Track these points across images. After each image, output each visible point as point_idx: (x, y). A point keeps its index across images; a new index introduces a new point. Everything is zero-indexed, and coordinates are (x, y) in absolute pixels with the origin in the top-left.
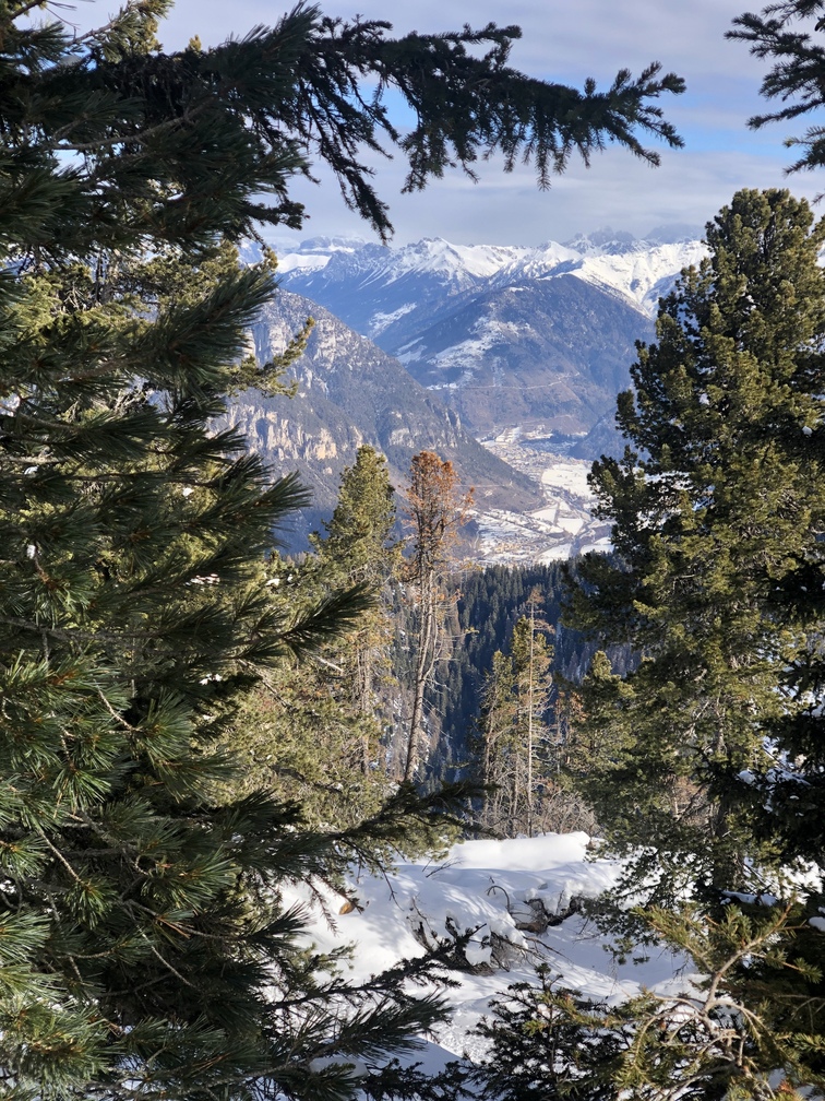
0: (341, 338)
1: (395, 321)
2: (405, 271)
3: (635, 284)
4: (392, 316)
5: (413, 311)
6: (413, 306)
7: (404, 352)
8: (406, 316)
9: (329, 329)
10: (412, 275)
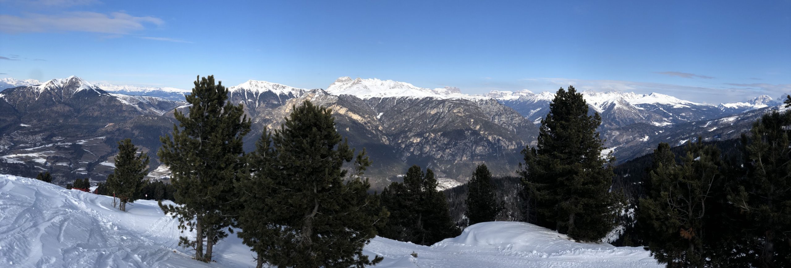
0: (519, 118)
1: (536, 112)
2: (539, 100)
3: (596, 104)
4: (535, 111)
5: (541, 110)
6: (541, 108)
7: (537, 121)
8: (539, 111)
9: (516, 116)
10: (540, 101)
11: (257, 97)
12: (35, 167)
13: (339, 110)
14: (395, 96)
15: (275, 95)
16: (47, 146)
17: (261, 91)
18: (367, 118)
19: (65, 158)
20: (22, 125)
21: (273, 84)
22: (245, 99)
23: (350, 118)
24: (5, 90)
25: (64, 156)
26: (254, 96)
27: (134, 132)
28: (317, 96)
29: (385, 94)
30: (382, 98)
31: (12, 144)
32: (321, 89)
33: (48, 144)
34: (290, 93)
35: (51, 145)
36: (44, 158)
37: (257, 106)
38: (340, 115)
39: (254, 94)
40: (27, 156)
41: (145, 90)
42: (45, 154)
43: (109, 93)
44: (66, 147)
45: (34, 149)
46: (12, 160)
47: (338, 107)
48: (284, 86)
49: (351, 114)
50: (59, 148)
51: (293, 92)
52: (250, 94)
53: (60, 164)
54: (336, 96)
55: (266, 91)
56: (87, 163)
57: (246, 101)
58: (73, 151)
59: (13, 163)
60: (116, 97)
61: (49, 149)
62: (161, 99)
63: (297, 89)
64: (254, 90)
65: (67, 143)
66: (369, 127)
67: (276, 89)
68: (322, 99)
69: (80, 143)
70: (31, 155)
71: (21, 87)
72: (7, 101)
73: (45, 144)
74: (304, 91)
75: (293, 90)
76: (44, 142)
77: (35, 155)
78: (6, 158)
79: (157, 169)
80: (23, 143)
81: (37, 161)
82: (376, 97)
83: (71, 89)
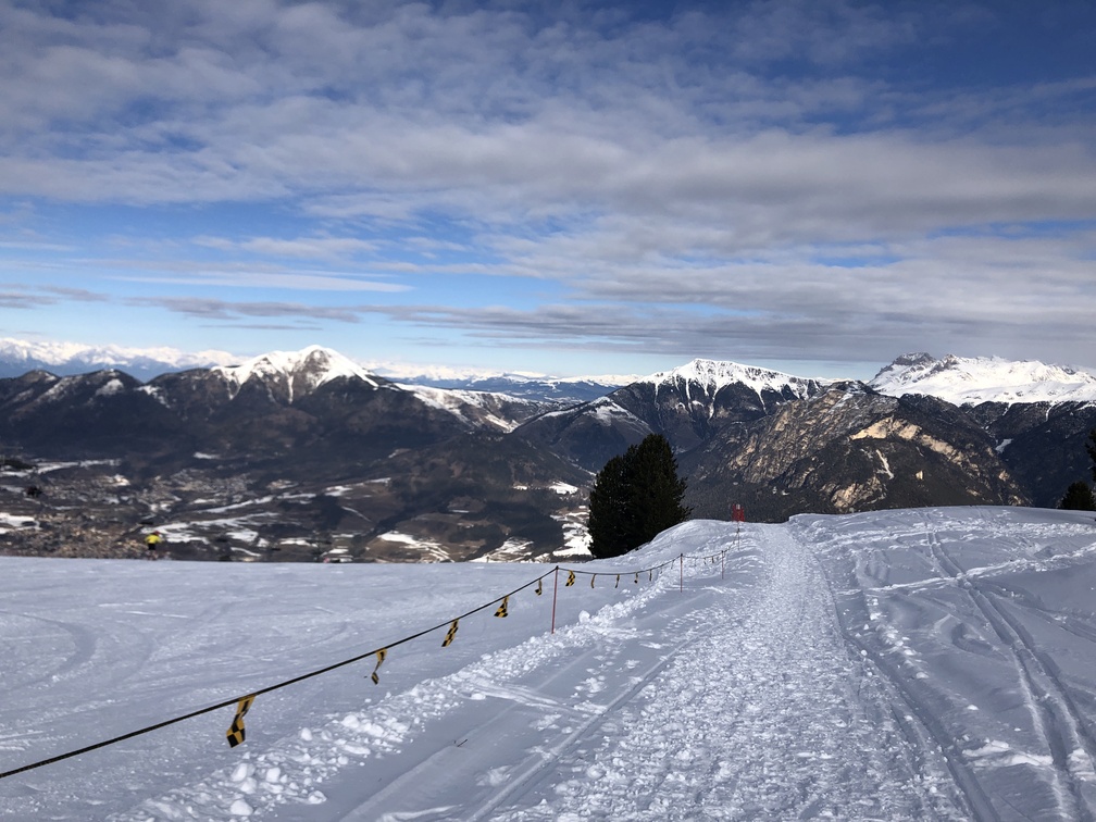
11: (711, 396)
12: (233, 549)
13: (900, 429)
14: (1046, 398)
15: (752, 391)
16: (258, 501)
17: (721, 383)
18: (968, 450)
19: (300, 528)
20: (199, 455)
21: (747, 367)
22: (685, 401)
23: (927, 450)
24: (159, 377)
25: (298, 524)
26: (706, 393)
27: (453, 467)
28: (848, 396)
29: (1019, 395)
30: (1011, 403)
31: (177, 499)
32: (859, 382)
33: (260, 497)
34: (786, 388)
35: (266, 499)
36: (253, 528)
37: (711, 415)
38: (903, 441)
39: (705, 388)
40: (213, 527)
41: (471, 378)
42: (254, 519)
43: (397, 385)
44: (303, 502)
45: (228, 510)
46: (178, 535)
47: (897, 424)
48: (771, 371)
49: (927, 439)
50: (285, 505)
51: (793, 386)
52: (696, 389)
53: (290, 542)
54: (894, 398)
55: (731, 382)
56: (351, 536)
57: (686, 405)
58: (318, 512)
59: (182, 543)
60: (413, 392)
61: (264, 508)
62: (509, 398)
63: (802, 378)
64: (704, 382)
65: (303, 495)
66: (975, 473)
67: (754, 379)
68: (859, 404)
69: (335, 494)
70: (220, 522)
71: (196, 370)
72: (163, 402)
73: (253, 498)
74: (817, 383)
75: (793, 380)
76: (252, 493)
77: (230, 522)
78: (164, 532)
79: (503, 548)
80: (202, 495)
81: (237, 536)
82: (995, 401)
83: (310, 375)
